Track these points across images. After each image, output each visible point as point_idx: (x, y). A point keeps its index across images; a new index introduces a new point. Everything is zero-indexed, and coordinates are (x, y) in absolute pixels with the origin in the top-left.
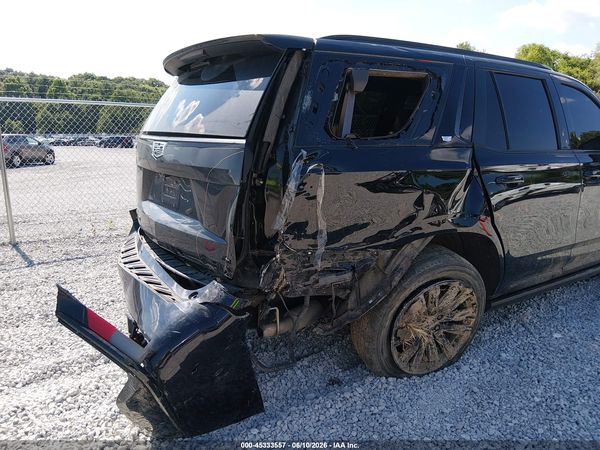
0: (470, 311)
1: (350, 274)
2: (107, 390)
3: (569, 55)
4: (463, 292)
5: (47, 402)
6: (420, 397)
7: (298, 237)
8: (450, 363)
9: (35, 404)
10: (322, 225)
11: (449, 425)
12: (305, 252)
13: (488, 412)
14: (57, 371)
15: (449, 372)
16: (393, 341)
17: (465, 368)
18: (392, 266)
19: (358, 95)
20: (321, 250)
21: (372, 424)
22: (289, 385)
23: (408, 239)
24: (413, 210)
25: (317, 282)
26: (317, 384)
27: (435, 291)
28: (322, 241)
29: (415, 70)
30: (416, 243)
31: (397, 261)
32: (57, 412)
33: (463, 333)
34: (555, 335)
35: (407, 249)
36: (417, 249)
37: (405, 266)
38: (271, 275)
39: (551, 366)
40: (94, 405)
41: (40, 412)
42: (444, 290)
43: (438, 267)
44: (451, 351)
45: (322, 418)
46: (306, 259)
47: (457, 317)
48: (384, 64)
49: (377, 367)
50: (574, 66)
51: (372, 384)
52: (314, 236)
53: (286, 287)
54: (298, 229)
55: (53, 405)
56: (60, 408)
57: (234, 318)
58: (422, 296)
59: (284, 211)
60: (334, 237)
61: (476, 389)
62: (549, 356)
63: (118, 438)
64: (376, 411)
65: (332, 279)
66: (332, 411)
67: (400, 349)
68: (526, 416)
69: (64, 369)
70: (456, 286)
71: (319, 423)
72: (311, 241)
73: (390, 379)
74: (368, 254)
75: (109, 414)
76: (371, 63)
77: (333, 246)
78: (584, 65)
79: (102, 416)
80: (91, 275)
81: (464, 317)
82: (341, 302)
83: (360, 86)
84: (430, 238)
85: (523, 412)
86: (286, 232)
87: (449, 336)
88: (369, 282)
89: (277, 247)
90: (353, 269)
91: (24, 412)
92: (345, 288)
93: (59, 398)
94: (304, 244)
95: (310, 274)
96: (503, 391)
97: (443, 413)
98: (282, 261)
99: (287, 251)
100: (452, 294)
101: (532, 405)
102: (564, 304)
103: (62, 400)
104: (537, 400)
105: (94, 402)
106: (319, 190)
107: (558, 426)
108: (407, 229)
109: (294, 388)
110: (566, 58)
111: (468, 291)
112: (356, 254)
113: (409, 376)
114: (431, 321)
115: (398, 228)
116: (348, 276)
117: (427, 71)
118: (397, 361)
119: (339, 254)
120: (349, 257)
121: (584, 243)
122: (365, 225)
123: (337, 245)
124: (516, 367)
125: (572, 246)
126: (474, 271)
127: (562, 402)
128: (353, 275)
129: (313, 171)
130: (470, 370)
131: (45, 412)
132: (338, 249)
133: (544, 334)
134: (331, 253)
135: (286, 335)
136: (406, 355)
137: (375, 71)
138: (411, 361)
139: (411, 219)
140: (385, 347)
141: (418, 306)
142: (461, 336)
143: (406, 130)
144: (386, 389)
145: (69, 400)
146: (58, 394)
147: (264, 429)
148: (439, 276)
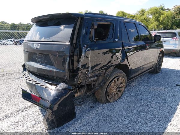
0: (124, 84)
1: (96, 77)
2: (27, 119)
3: (130, 14)
4: (122, 79)
5: (9, 126)
6: (115, 107)
7: (84, 69)
8: (120, 98)
9: (5, 127)
10: (90, 65)
11: (124, 113)
12: (85, 72)
13: (132, 108)
14: (7, 116)
15: (120, 100)
16: (107, 94)
17: (123, 99)
18: (106, 74)
19: (95, 29)
20: (90, 71)
21: (106, 116)
22: (80, 109)
23: (110, 67)
24: (111, 59)
25: (88, 80)
26: (88, 108)
27: (116, 79)
28: (90, 69)
29: (107, 22)
30: (111, 68)
31: (107, 73)
32: (14, 128)
33: (122, 89)
34: (142, 88)
35: (109, 69)
36: (112, 69)
37: (109, 74)
38: (77, 79)
39: (143, 95)
40: (25, 124)
41: (8, 129)
42: (118, 79)
43: (117, 73)
44: (120, 95)
45: (93, 116)
46: (86, 74)
47: (121, 86)
48: (101, 21)
49: (103, 101)
50: (131, 17)
51: (102, 106)
52: (88, 68)
53: (81, 82)
54: (84, 66)
55: (12, 126)
56: (14, 127)
57: (70, 92)
58: (113, 81)
59: (81, 62)
60: (93, 68)
61: (128, 103)
62: (142, 93)
63: (37, 131)
64: (106, 112)
65: (92, 79)
66: (95, 114)
67: (108, 96)
68: (141, 108)
69: (9, 116)
70: (121, 78)
71: (92, 118)
72: (87, 69)
73: (107, 104)
74: (100, 72)
75: (31, 126)
76: (97, 20)
77: (92, 70)
78: (134, 17)
79: (29, 127)
80: (3, 87)
81: (122, 86)
82: (94, 85)
83: (96, 27)
84: (115, 66)
85: (140, 107)
86: (81, 67)
87: (119, 91)
88: (101, 79)
89: (79, 72)
90: (97, 76)
91: (2, 130)
92: (95, 81)
93: (13, 124)
94: (85, 70)
95: (87, 78)
96: (134, 103)
97: (122, 110)
98: (80, 75)
99: (82, 72)
100: (120, 80)
101: (142, 105)
102: (141, 80)
103: (14, 124)
104: (143, 104)
105: (25, 123)
106: (89, 55)
107: (149, 109)
108: (109, 64)
109: (82, 110)
110: (129, 15)
111: (123, 79)
112: (98, 72)
113: (111, 102)
114: (115, 87)
115: (107, 64)
116: (96, 78)
117: (110, 22)
118: (108, 99)
119: (94, 72)
120: (96, 73)
121: (146, 64)
122: (100, 64)
123: (93, 70)
124: (135, 97)
125: (144, 65)
126: (124, 74)
127: (148, 103)
128: (97, 77)
129: (87, 50)
130: (125, 99)
131: (10, 128)
132: (93, 71)
133: (139, 88)
134: (92, 72)
135: (80, 95)
136: (110, 97)
137: (99, 23)
138: (111, 99)
139: (110, 62)
140: (105, 96)
141: (113, 84)
142: (122, 91)
143: (107, 38)
144: (106, 106)
145: (16, 124)
146: (12, 123)
147: (79, 122)
148: (117, 76)
